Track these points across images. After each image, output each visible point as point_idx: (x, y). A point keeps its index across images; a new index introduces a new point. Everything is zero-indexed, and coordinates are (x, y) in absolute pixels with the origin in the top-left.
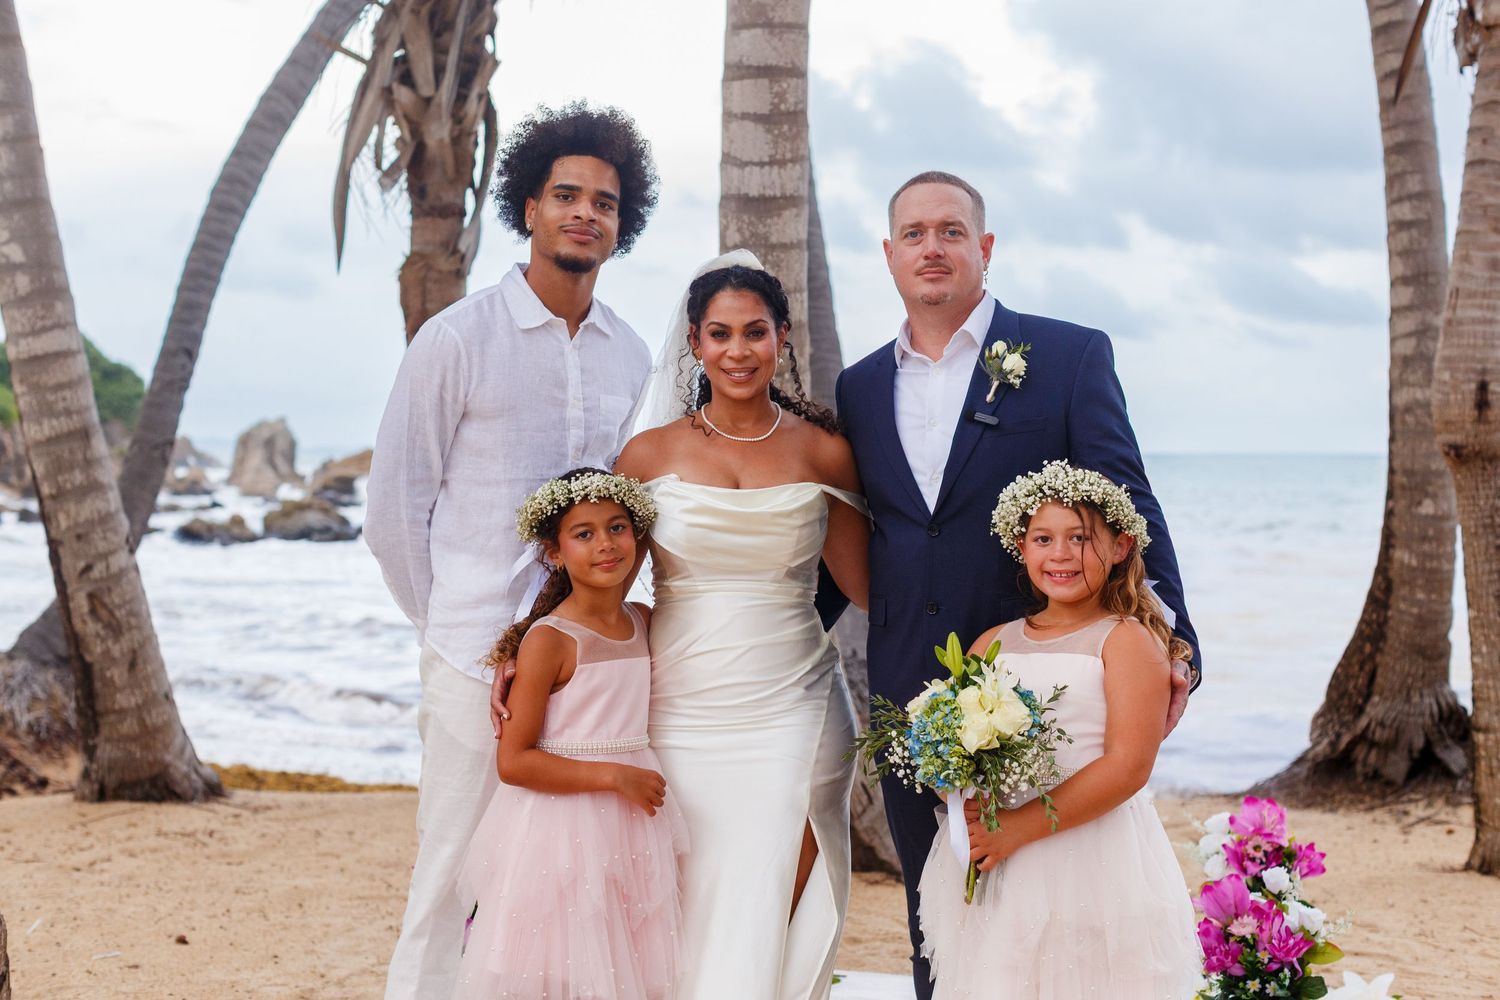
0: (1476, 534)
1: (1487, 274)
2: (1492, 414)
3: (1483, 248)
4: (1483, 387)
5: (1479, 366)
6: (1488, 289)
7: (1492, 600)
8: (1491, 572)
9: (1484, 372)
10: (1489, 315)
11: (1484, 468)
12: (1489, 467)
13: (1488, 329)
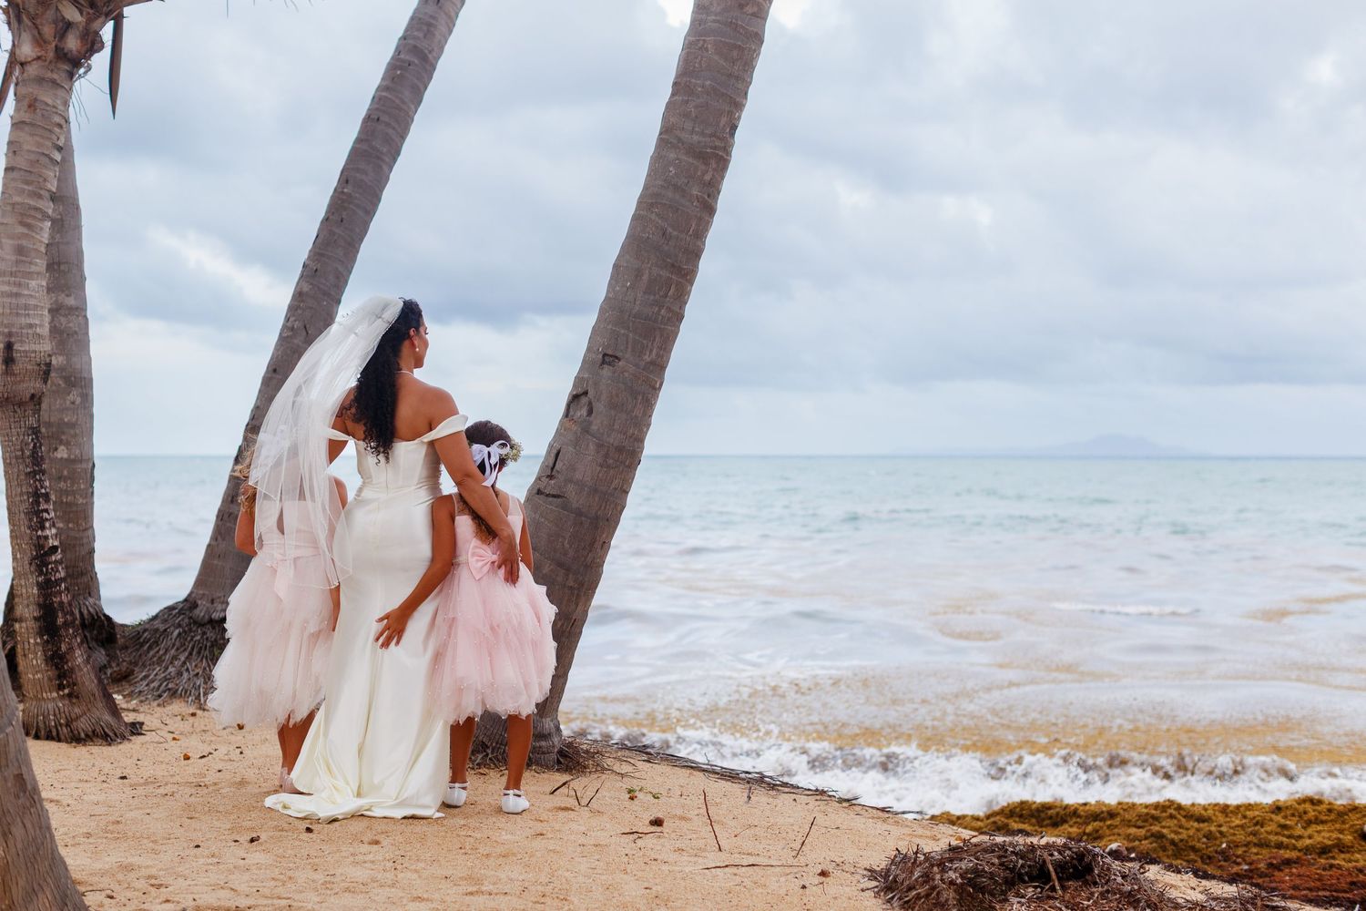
0: (10, 464)
1: (14, 258)
2: (16, 368)
3: (11, 237)
4: (9, 346)
5: (6, 330)
6: (14, 269)
7: (22, 516)
8: (22, 494)
9: (10, 334)
10: (15, 290)
11: (15, 412)
12: (18, 410)
13: (14, 301)
